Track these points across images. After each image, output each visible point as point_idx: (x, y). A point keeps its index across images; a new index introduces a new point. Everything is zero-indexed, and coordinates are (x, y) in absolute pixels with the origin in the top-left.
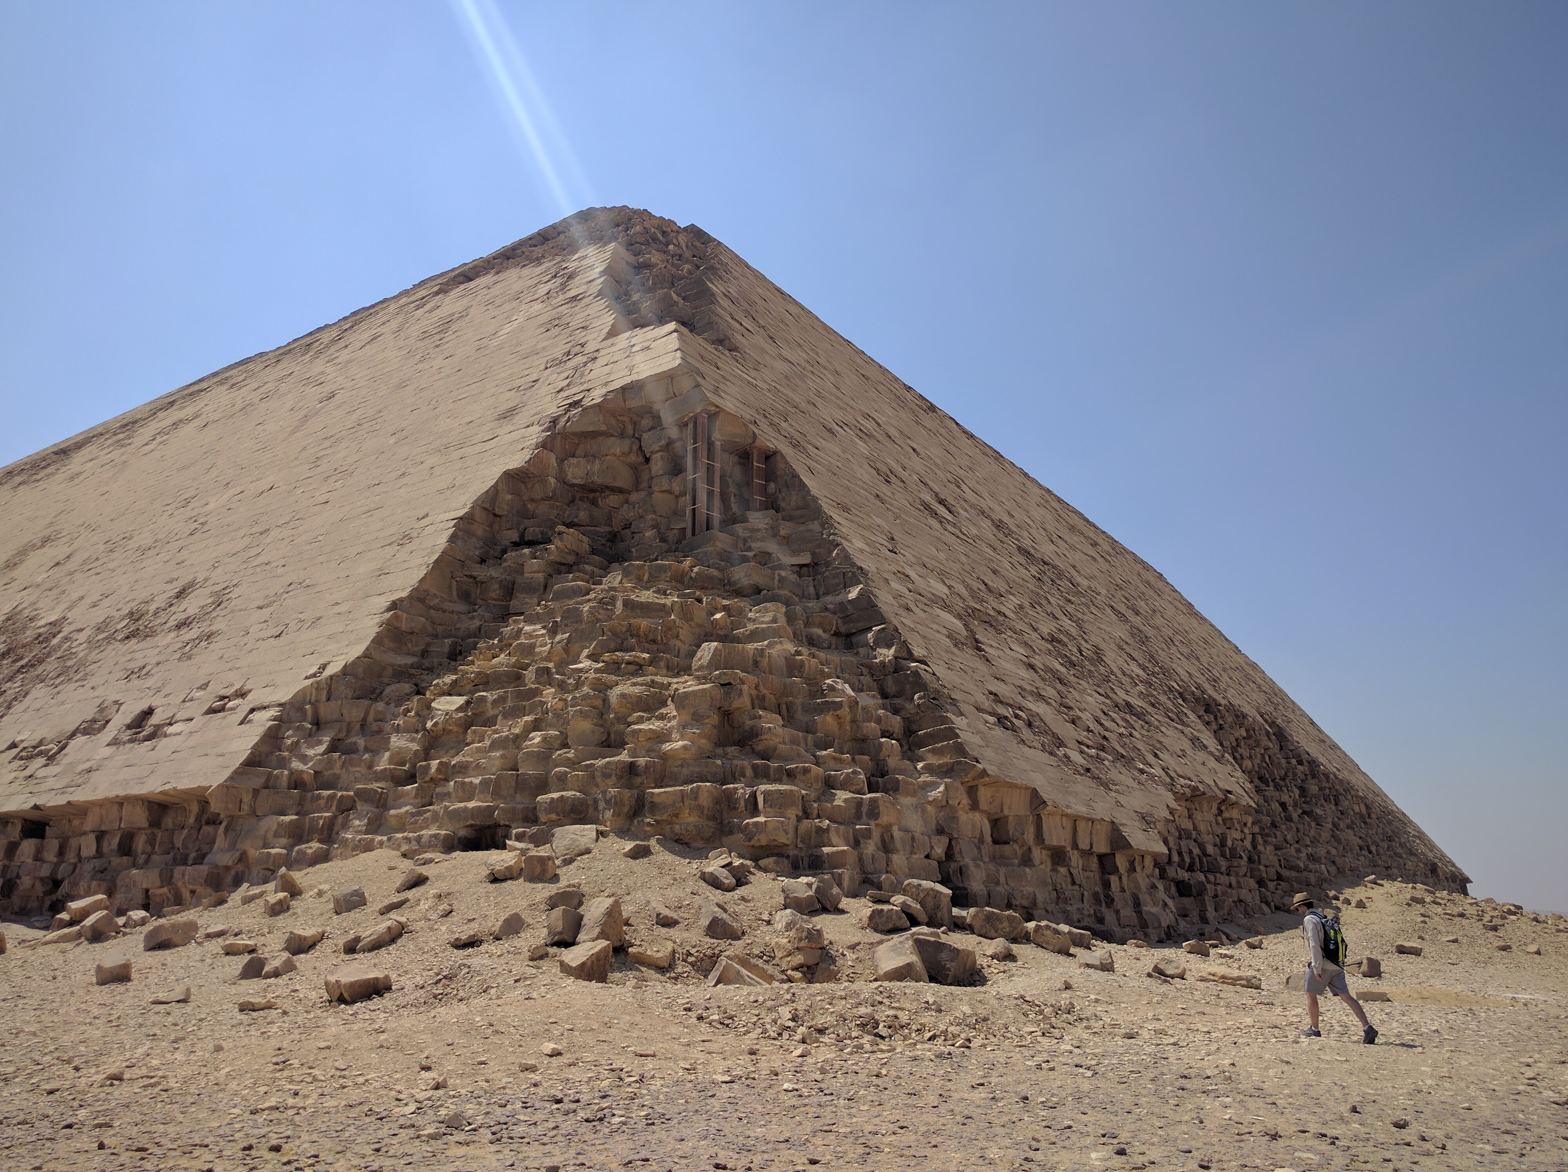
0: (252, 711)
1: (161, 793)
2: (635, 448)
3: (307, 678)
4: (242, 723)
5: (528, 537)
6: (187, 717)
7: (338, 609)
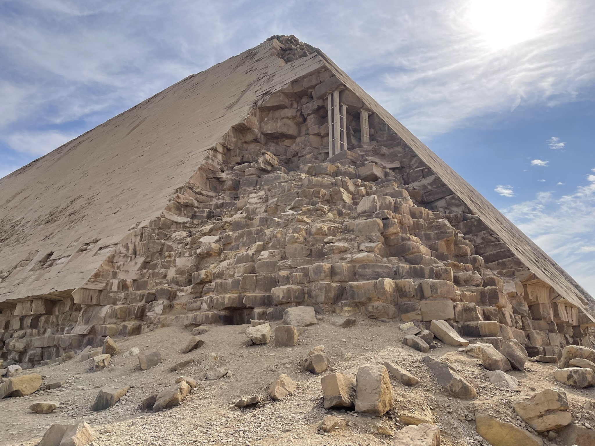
0: (101, 249)
1: (50, 294)
2: (299, 114)
3: (129, 230)
4: (95, 255)
5: (245, 160)
6: (67, 255)
7: (147, 197)
